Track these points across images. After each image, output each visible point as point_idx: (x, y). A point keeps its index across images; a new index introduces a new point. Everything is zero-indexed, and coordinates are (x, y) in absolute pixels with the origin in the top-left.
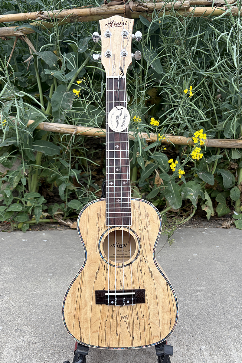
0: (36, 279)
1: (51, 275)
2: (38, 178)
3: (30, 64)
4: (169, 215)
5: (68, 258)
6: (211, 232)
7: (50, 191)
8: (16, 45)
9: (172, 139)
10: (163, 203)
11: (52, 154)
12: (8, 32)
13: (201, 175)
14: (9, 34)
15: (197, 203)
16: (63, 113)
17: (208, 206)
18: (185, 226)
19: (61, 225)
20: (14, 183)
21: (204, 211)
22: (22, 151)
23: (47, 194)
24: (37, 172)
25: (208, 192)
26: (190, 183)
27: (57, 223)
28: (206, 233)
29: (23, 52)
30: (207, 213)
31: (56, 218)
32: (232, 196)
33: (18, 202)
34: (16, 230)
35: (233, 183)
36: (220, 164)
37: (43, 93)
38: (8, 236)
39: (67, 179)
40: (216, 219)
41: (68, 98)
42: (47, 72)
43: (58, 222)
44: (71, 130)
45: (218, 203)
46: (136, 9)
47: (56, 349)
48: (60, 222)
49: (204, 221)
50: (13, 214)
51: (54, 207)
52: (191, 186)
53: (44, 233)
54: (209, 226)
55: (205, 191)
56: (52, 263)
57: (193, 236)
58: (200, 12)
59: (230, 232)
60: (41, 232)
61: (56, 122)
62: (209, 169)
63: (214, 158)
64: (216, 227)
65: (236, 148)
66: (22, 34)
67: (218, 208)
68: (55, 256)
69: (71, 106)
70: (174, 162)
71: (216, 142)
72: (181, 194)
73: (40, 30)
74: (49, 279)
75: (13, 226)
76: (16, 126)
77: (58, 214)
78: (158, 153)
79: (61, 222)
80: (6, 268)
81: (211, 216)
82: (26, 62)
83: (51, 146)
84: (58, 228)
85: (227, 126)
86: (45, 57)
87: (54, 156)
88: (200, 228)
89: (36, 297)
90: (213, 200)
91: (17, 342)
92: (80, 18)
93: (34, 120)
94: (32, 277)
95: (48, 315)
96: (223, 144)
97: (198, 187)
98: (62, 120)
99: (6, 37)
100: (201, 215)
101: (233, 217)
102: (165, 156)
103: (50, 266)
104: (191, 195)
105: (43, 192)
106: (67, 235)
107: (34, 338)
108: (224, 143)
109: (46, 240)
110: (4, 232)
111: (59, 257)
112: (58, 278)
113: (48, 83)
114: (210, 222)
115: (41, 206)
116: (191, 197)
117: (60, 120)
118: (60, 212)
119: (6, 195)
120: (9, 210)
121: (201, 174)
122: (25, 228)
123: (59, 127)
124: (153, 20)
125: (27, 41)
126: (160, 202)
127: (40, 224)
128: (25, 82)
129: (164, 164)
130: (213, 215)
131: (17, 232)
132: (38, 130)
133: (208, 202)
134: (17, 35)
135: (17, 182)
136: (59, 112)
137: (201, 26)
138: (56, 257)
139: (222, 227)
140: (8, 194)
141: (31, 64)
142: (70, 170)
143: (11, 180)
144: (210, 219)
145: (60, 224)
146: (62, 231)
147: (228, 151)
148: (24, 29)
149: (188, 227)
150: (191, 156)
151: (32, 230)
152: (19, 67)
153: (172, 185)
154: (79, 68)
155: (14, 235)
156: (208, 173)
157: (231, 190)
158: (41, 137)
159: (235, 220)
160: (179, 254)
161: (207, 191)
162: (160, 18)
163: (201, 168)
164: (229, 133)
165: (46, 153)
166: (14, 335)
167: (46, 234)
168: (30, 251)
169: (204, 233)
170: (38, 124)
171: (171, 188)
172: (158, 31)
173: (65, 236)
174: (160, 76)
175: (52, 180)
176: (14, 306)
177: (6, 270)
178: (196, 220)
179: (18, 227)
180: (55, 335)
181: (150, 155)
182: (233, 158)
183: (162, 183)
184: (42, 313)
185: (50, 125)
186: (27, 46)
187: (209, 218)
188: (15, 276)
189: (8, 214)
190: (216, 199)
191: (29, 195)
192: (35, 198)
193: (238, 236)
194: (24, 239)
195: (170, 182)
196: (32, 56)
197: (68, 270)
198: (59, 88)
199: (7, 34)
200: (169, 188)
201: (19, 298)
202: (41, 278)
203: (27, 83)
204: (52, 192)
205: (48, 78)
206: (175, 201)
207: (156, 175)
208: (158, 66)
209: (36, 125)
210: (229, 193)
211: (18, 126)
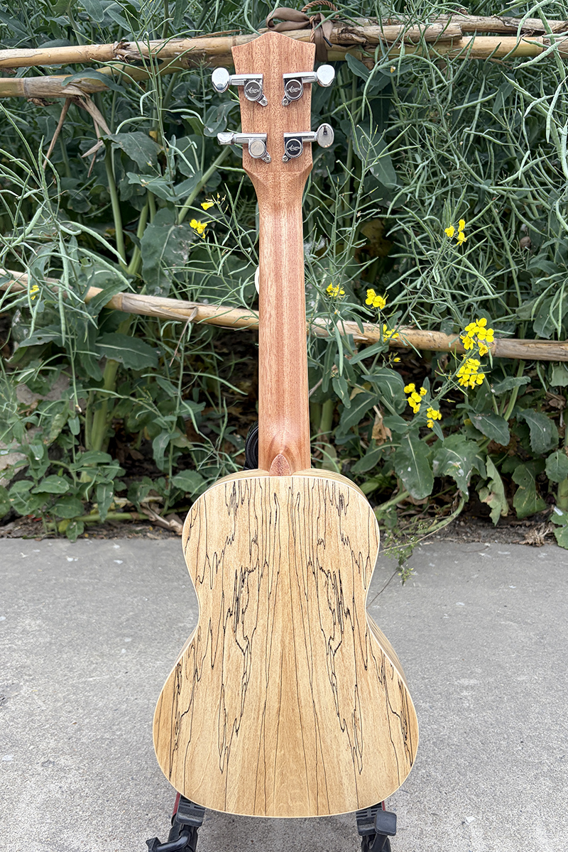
0: (95, 649)
1: (128, 640)
2: (107, 419)
3: (95, 161)
4: (404, 510)
5: (170, 604)
6: (499, 552)
7: (134, 449)
8: (66, 116)
9: (415, 337)
10: (390, 482)
11: (140, 366)
12: (47, 87)
13: (480, 421)
14: (50, 92)
15: (469, 485)
16: (166, 273)
17: (494, 493)
18: (439, 537)
19: (157, 528)
20: (53, 430)
21: (485, 504)
22: (71, 356)
23: (127, 455)
24: (105, 404)
25: (494, 461)
26: (452, 440)
27: (146, 522)
28: (489, 554)
29: (82, 133)
30: (491, 509)
31: (145, 512)
32: (550, 470)
33: (61, 472)
34: (55, 535)
35: (553, 441)
36: (524, 397)
37: (124, 227)
38: (35, 549)
39: (172, 422)
40: (513, 522)
41: (179, 240)
42: (133, 178)
43: (151, 519)
44: (185, 311)
45: (517, 486)
46: (339, 39)
47: (133, 810)
48: (153, 519)
49: (483, 526)
50: (49, 498)
51: (141, 486)
52: (456, 446)
53: (117, 544)
54: (494, 539)
55: (488, 457)
56: (131, 613)
57: (456, 562)
58: (486, 49)
59: (543, 555)
60: (110, 541)
61: (151, 292)
62: (499, 407)
63: (511, 382)
64: (512, 543)
65: (562, 362)
66: (79, 93)
67: (516, 498)
68: (139, 598)
69: (186, 257)
70: (418, 390)
71: (514, 346)
72: (431, 464)
73: (120, 84)
74: (124, 651)
75: (48, 527)
76: (61, 302)
77: (150, 503)
78: (381, 368)
79: (157, 520)
80: (28, 623)
81: (501, 517)
82: (87, 157)
83: (139, 347)
84: (148, 534)
85: (542, 311)
86: (130, 145)
87: (146, 371)
88: (474, 543)
89: (93, 690)
90: (507, 478)
91: (45, 790)
92: (212, 58)
93: (100, 286)
94: (86, 645)
95: (118, 733)
96: (531, 352)
97: (472, 449)
98: (163, 288)
99: (43, 99)
100: (477, 514)
101: (552, 519)
102: (396, 377)
103: (128, 620)
104: (454, 467)
105: (117, 450)
106: (169, 549)
107: (84, 782)
108: (533, 350)
109: (120, 560)
110: (26, 540)
111: (148, 599)
112: (143, 647)
113: (134, 204)
114: (499, 530)
115: (113, 482)
116: (455, 471)
117: (159, 288)
118: (156, 498)
119: (32, 456)
120: (40, 491)
121: (478, 420)
122: (74, 532)
123: (156, 304)
124: (376, 65)
125: (91, 108)
126: (383, 482)
127: (110, 525)
128: (83, 201)
129: (395, 393)
130: (506, 515)
131: (57, 540)
132: (110, 310)
133: (494, 484)
134: (69, 94)
135: (58, 427)
136: (159, 270)
137: (486, 80)
138: (141, 599)
139: (524, 542)
140: (39, 453)
141: (98, 160)
142: (180, 403)
143: (47, 422)
144: (499, 522)
145: (155, 524)
146: (157, 542)
147: (543, 366)
148: (83, 82)
149: (447, 539)
150: (456, 379)
151: (91, 536)
152: (73, 166)
153: (412, 442)
154: (205, 170)
155: (49, 546)
156: (495, 417)
157: (547, 457)
158: (117, 325)
159: (557, 526)
160: (423, 602)
161: (492, 458)
162: (394, 60)
163: (480, 405)
164: (546, 327)
165: (126, 363)
166: (39, 774)
167: (121, 547)
168: (84, 584)
169: (483, 555)
170: (109, 297)
171: (408, 450)
172: (388, 89)
173: (163, 552)
174: (389, 194)
175: (139, 425)
176: (43, 708)
177: (28, 627)
178: (466, 523)
179: (58, 529)
180: (132, 779)
181: (363, 373)
182: (553, 384)
183: (388, 438)
184: (103, 726)
185: (136, 300)
186: (90, 120)
187: (495, 521)
188: (48, 640)
189: (37, 498)
190: (514, 478)
191: (85, 457)
192: (99, 464)
193: (562, 564)
194: (70, 556)
195: (407, 436)
196: (101, 143)
197: (168, 630)
198: (159, 215)
199: (45, 92)
200: (405, 449)
201: (54, 691)
202: (105, 646)
203: (90, 204)
204: (140, 451)
205: (135, 192)
206: (417, 481)
207: (377, 419)
208: (385, 170)
209: (106, 299)
210: (544, 465)
211: (64, 300)
